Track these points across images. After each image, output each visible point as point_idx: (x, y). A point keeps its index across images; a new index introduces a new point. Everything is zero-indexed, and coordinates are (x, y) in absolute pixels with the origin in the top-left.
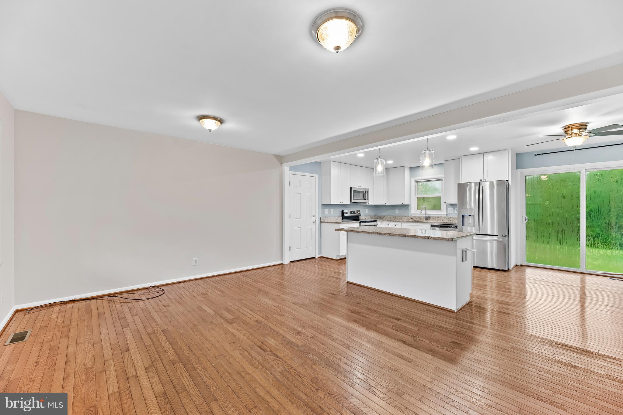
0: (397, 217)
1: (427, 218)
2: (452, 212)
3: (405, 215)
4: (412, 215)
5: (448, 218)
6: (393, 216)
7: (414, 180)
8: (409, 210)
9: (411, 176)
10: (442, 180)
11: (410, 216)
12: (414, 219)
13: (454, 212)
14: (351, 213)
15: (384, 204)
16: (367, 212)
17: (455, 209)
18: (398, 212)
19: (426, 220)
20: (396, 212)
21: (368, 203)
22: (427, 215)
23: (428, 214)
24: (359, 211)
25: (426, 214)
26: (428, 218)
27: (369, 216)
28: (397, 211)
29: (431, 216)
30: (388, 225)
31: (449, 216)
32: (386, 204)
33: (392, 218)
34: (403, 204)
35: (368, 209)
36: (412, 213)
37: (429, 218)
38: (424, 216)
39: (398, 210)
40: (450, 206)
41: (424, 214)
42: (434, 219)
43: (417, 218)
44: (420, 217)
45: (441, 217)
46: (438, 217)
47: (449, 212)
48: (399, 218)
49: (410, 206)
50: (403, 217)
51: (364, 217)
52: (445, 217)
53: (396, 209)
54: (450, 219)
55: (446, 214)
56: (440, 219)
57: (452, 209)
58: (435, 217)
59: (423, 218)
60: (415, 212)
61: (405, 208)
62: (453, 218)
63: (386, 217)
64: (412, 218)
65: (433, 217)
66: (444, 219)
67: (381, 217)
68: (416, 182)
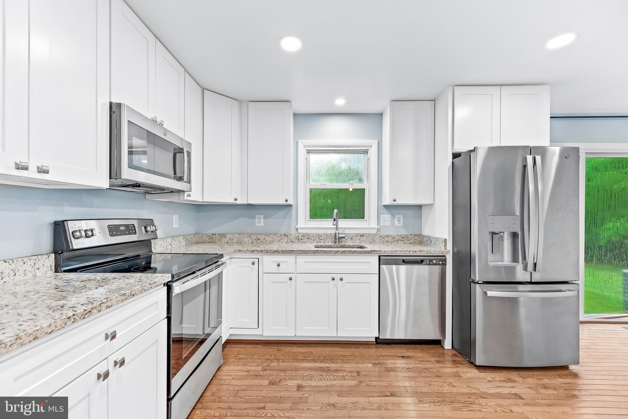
0: (259, 237)
1: (340, 238)
2: (389, 224)
3: (282, 231)
4: (299, 231)
5: (382, 237)
6: (250, 235)
7: (304, 147)
8: (291, 218)
10: (366, 152)
11: (293, 232)
12: (306, 240)
13: (393, 223)
14: (114, 230)
15: (231, 201)
17: (394, 217)
18: (262, 224)
19: (337, 243)
20: (257, 225)
21: (189, 196)
22: (340, 231)
23: (342, 228)
24: (151, 222)
25: (337, 229)
27: (181, 237)
28: (260, 222)
29: (346, 232)
30: (253, 264)
31: (383, 233)
32: (239, 202)
33: (246, 240)
34: (290, 202)
35: (177, 216)
36: (299, 226)
37: (344, 237)
38: (334, 231)
39: (262, 220)
40: (385, 211)
41: (332, 228)
42: (352, 239)
43: (312, 238)
44: (320, 236)
45: (368, 236)
46: (361, 236)
47: (382, 224)
48: (267, 238)
49: (294, 208)
50: (278, 236)
51: (168, 242)
52: (375, 235)
53: (257, 216)
54: (386, 238)
55: (378, 227)
56: (364, 238)
57: (390, 216)
58: (355, 235)
59: (326, 237)
60: (305, 225)
61: (282, 212)
62: (393, 236)
63: (229, 236)
64: (300, 237)
65: (351, 234)
66: (375, 240)
67: (214, 236)
68: (308, 151)
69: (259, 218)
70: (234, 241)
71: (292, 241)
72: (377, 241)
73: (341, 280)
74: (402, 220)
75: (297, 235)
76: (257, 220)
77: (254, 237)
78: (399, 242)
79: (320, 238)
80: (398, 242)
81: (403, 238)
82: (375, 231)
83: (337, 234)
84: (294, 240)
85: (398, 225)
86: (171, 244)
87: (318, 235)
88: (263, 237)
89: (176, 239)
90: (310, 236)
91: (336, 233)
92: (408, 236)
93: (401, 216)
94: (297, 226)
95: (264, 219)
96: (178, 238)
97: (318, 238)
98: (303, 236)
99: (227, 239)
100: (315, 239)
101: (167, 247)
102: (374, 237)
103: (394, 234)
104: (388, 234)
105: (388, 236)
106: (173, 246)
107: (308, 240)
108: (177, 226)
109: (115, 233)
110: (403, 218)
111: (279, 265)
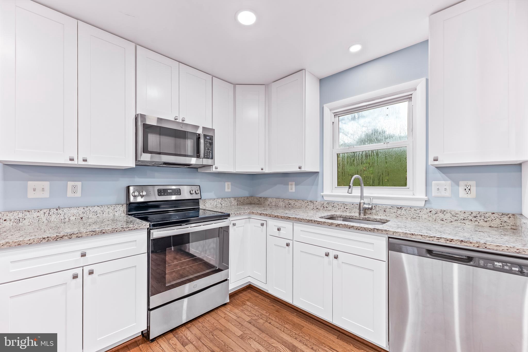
0: (290, 202)
1: (365, 209)
2: (448, 194)
3: (310, 198)
4: (326, 198)
5: (434, 212)
6: (284, 200)
7: (330, 110)
8: (317, 185)
9: (323, 100)
10: (409, 98)
11: (319, 199)
12: (330, 208)
13: (455, 193)
14: (162, 192)
16: (226, 190)
17: (458, 185)
18: (294, 190)
19: (362, 214)
20: (290, 191)
21: (216, 168)
22: (366, 201)
23: (367, 197)
24: (197, 187)
25: (362, 197)
26: (369, 209)
27: (232, 199)
28: (292, 189)
29: (376, 202)
30: (262, 225)
31: (436, 206)
32: (266, 171)
33: (281, 204)
34: (303, 169)
35: (230, 183)
36: (325, 193)
37: (371, 209)
38: (358, 201)
39: (294, 186)
40: (439, 174)
41: (357, 197)
42: (385, 211)
43: (337, 206)
44: (346, 205)
45: (409, 209)
46: (398, 208)
47: (434, 193)
48: (296, 204)
49: (320, 174)
50: (305, 202)
51: (217, 201)
52: (421, 209)
53: (290, 183)
54: (441, 215)
55: (427, 197)
56: (403, 212)
57: (449, 182)
58: (389, 207)
59: (352, 206)
60: (332, 192)
61: (310, 180)
62: (452, 213)
63: (270, 200)
64: (325, 205)
65: (384, 206)
66: (420, 215)
67: (261, 199)
68: (335, 114)
69: (291, 185)
70: (273, 204)
71: (317, 208)
72: (423, 217)
73: (336, 257)
74: (474, 189)
75: (322, 202)
76: (290, 186)
77: (287, 202)
78: (467, 222)
79: (346, 208)
80: (464, 222)
81: (475, 217)
82: (422, 204)
83: (362, 204)
84: (319, 207)
85: (466, 196)
86: (221, 203)
87: (343, 204)
88: (294, 203)
89: (227, 200)
90: (335, 204)
91: (360, 203)
92: (487, 215)
93: (473, 183)
94: (323, 193)
95: (295, 185)
96: (229, 199)
97: (343, 207)
98: (328, 203)
99: (268, 202)
100: (340, 207)
101: (217, 205)
102: (418, 211)
103: (458, 209)
104: (444, 209)
105: (443, 212)
106: (223, 205)
107: (333, 208)
108: (230, 190)
109: (163, 194)
110: (477, 186)
111: (279, 230)
